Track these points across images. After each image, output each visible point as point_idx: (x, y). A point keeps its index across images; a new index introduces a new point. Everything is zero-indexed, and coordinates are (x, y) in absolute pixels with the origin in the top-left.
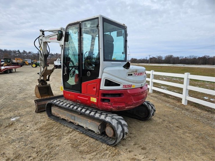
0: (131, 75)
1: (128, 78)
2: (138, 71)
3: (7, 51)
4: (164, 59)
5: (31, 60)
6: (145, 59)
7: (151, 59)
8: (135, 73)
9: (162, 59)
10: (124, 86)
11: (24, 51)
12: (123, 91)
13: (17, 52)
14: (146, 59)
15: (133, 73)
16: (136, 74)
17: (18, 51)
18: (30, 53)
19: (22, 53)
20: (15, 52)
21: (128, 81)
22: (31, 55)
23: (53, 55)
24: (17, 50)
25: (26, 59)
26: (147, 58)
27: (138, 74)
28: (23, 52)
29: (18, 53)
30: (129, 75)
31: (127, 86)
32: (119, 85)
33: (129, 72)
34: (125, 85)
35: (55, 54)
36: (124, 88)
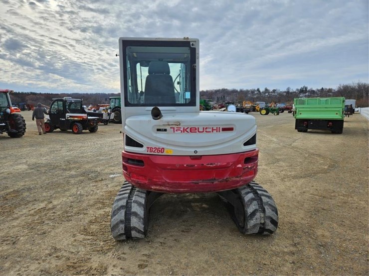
0: (165, 130)
1: (155, 135)
2: (181, 124)
3: (244, 91)
5: (264, 103)
8: (175, 127)
10: (148, 148)
11: (266, 90)
12: (144, 157)
13: (256, 92)
15: (168, 128)
16: (175, 129)
17: (258, 90)
18: (274, 91)
19: (263, 92)
20: (253, 92)
21: (156, 141)
22: (276, 94)
23: (314, 91)
24: (256, 89)
25: (257, 103)
27: (182, 129)
28: (264, 90)
29: (257, 94)
30: (158, 130)
31: (154, 150)
32: (141, 146)
33: (160, 126)
34: (150, 147)
35: (318, 90)
36: (149, 153)
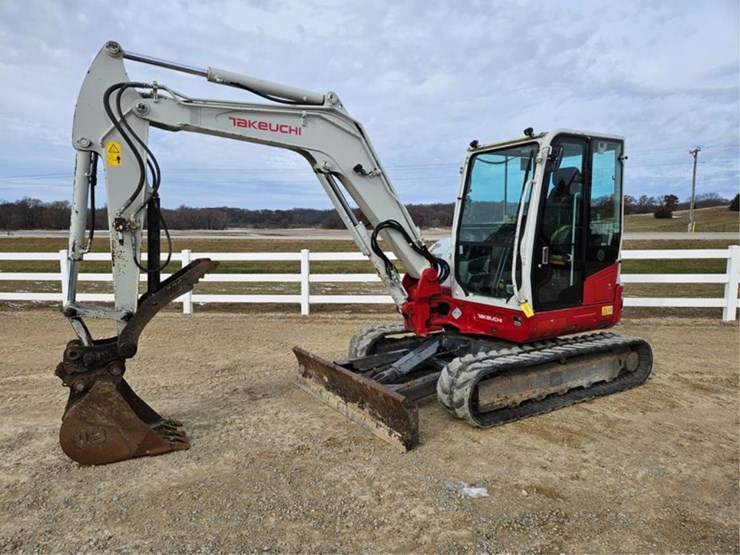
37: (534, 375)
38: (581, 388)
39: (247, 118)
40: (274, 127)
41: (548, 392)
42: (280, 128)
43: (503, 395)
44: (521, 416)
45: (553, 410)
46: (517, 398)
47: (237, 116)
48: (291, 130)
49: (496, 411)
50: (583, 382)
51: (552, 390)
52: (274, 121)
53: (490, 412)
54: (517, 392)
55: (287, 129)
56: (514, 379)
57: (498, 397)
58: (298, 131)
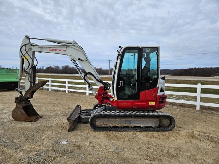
4: (61, 69)
6: (41, 68)
7: (48, 68)
9: (60, 69)
14: (43, 69)
26: (43, 67)
37: (118, 120)
38: (140, 127)
39: (53, 48)
40: (59, 50)
41: (124, 126)
42: (60, 50)
43: (105, 124)
44: (110, 131)
45: (123, 131)
46: (111, 126)
47: (50, 48)
48: (63, 51)
49: (102, 127)
50: (142, 125)
51: (126, 125)
52: (59, 49)
53: (100, 128)
54: (111, 123)
55: (62, 50)
56: (110, 119)
57: (103, 123)
58: (65, 51)
